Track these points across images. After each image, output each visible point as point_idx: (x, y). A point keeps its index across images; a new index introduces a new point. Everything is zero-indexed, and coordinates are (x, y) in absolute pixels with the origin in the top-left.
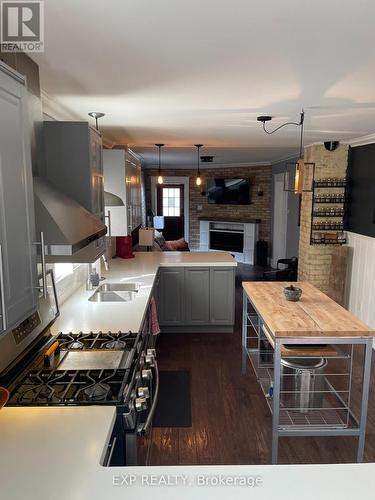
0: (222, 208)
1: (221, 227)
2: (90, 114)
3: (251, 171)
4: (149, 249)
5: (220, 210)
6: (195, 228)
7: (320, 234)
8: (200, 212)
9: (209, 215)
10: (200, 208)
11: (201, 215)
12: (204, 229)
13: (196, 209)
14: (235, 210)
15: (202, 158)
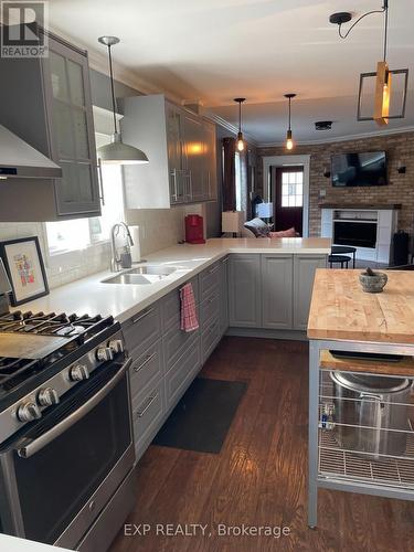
0: (350, 192)
1: (348, 216)
2: (101, 40)
3: (390, 141)
4: (235, 235)
5: (347, 195)
6: (316, 218)
8: (323, 198)
9: (334, 202)
10: (323, 193)
11: (324, 201)
12: (327, 220)
13: (317, 195)
14: (367, 194)
15: (317, 124)
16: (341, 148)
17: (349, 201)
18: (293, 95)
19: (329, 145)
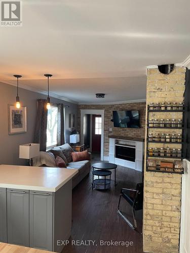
1: (123, 143)
3: (141, 106)
5: (122, 131)
6: (107, 142)
7: (155, 161)
8: (111, 132)
9: (115, 135)
11: (111, 134)
12: (112, 144)
13: (108, 130)
14: (131, 132)
15: (97, 94)
16: (119, 107)
17: (123, 135)
18: (51, 76)
19: (113, 105)
